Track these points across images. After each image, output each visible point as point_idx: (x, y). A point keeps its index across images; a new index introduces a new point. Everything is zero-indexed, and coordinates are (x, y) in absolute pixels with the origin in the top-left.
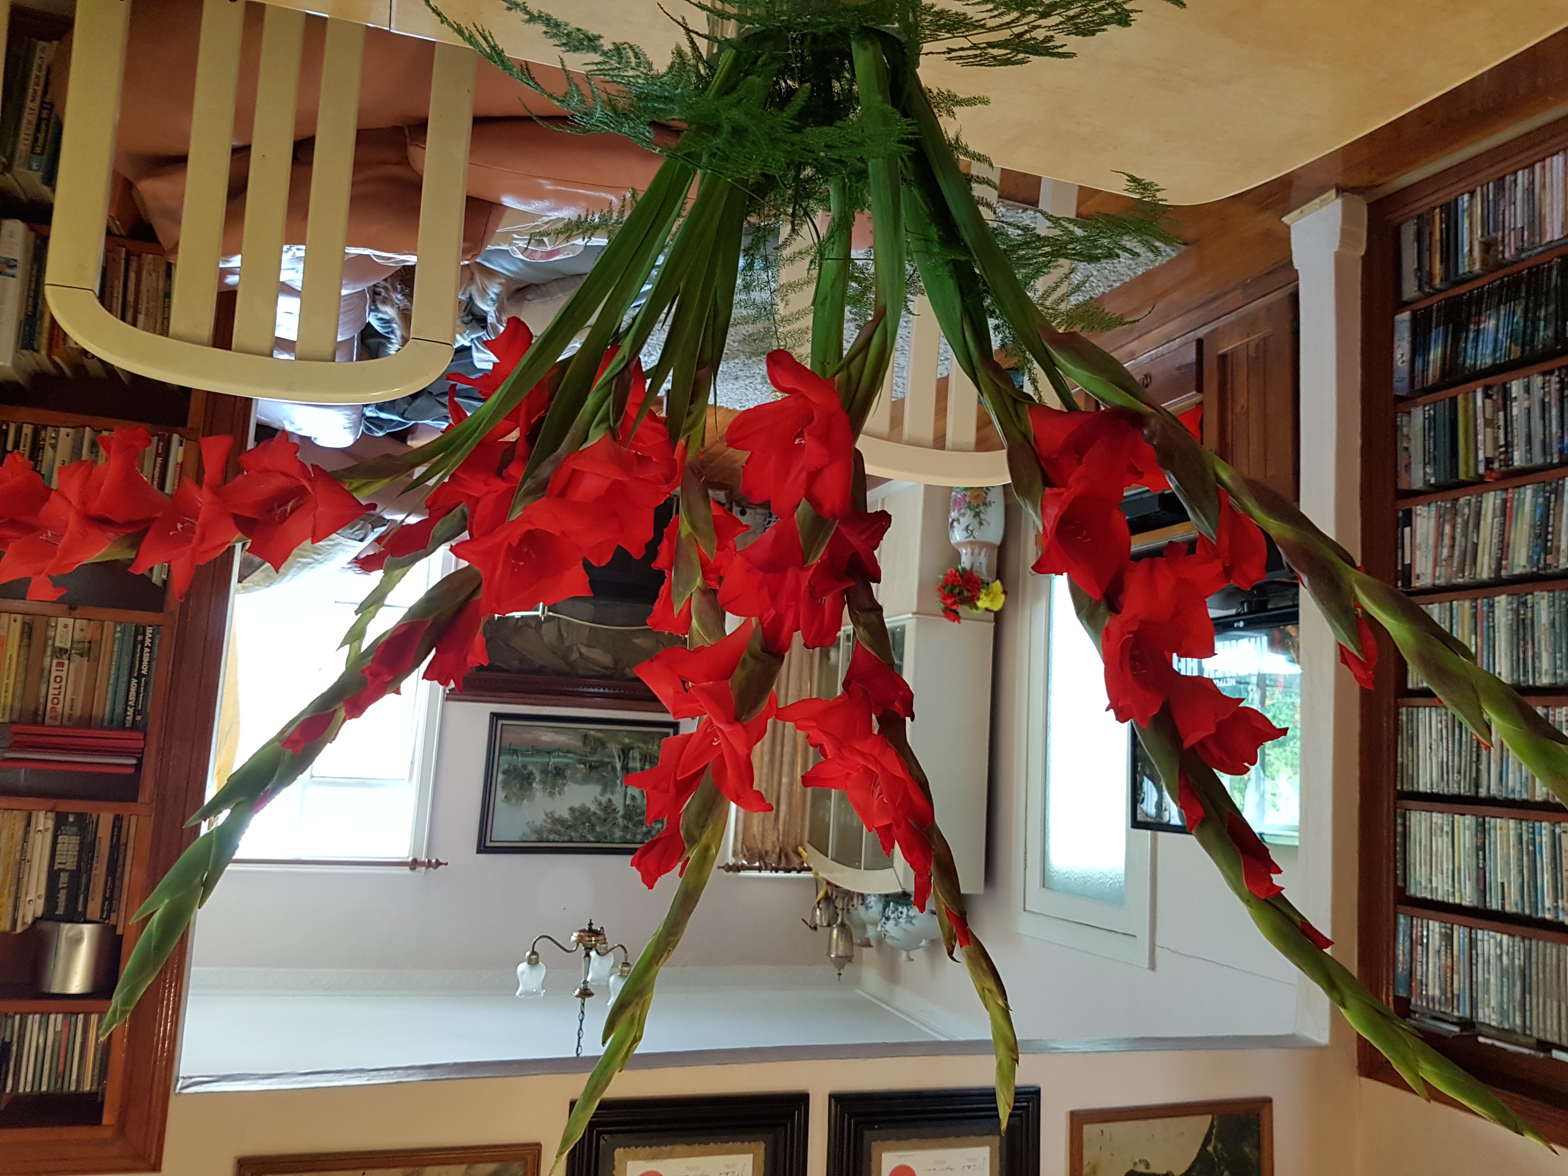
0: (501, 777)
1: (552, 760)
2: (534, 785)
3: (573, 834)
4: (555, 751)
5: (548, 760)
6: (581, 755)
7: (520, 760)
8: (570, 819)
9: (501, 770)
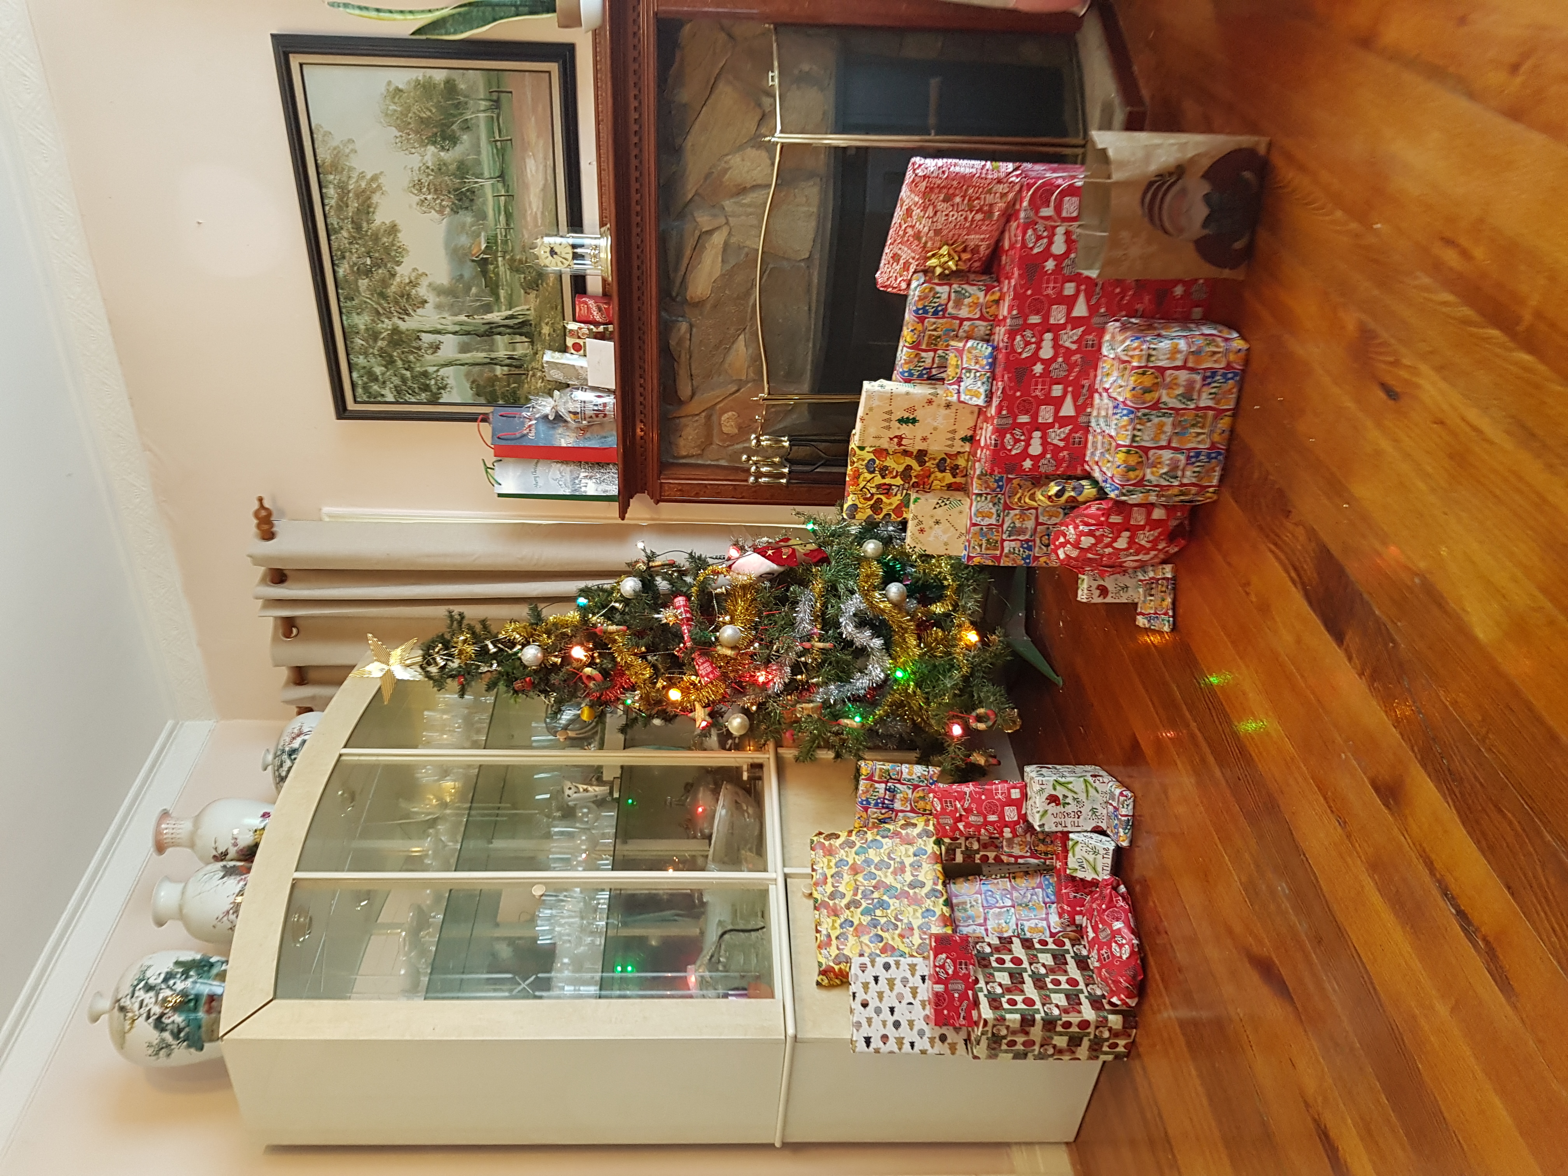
0: (439, 76)
1: (488, 184)
2: (431, 149)
3: (345, 233)
4: (507, 187)
5: (486, 174)
6: (505, 242)
7: (480, 117)
8: (374, 226)
9: (455, 74)
